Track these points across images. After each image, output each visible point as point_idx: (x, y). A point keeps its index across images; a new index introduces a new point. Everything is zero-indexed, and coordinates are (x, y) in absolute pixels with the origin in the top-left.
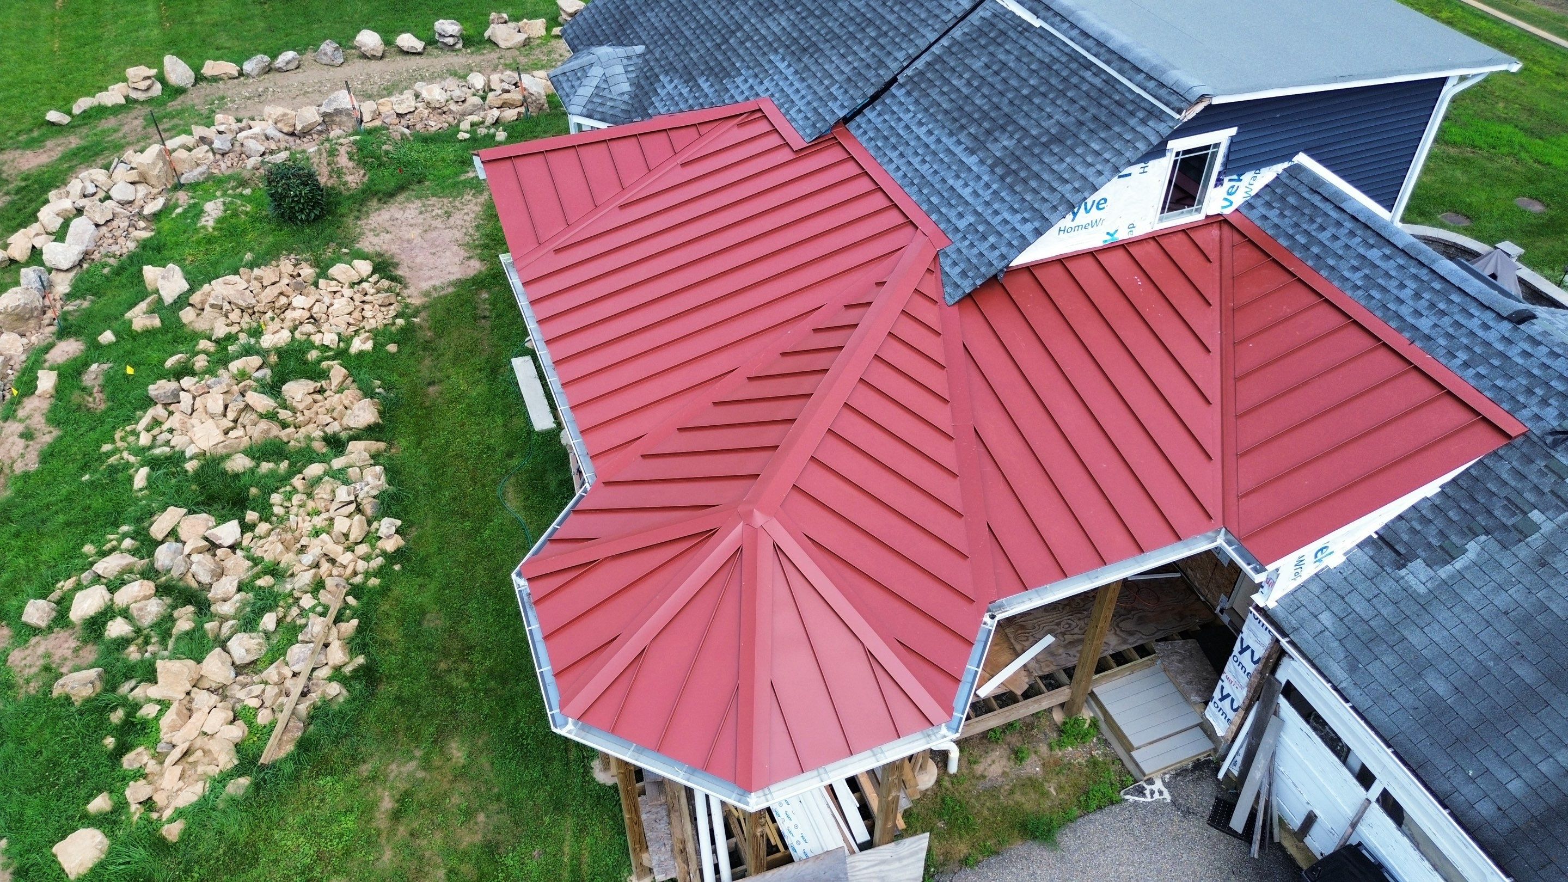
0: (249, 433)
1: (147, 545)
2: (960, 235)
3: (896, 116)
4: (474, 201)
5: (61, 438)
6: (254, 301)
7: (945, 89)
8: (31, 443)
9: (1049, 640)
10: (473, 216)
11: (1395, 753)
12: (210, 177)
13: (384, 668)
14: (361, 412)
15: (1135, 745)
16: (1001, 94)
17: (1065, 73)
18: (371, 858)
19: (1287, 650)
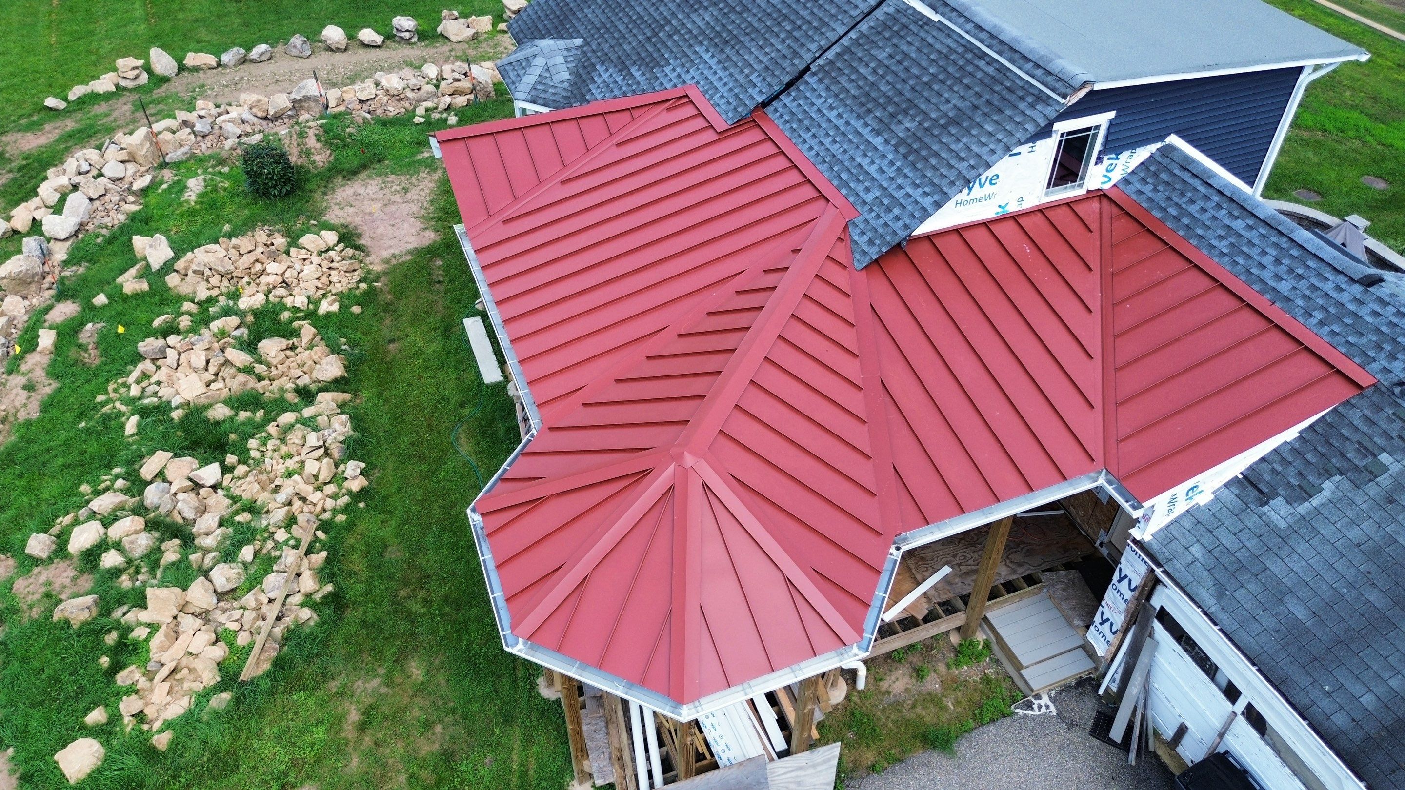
0: (228, 386)
1: (138, 485)
2: (867, 208)
3: (809, 101)
4: (429, 178)
5: (59, 390)
6: (232, 268)
7: (853, 77)
8: (33, 394)
9: (946, 570)
10: (428, 191)
11: (1259, 670)
12: (192, 157)
13: (350, 595)
14: (329, 367)
15: (1024, 665)
16: (904, 81)
17: (961, 63)
18: (340, 765)
19: (1161, 578)
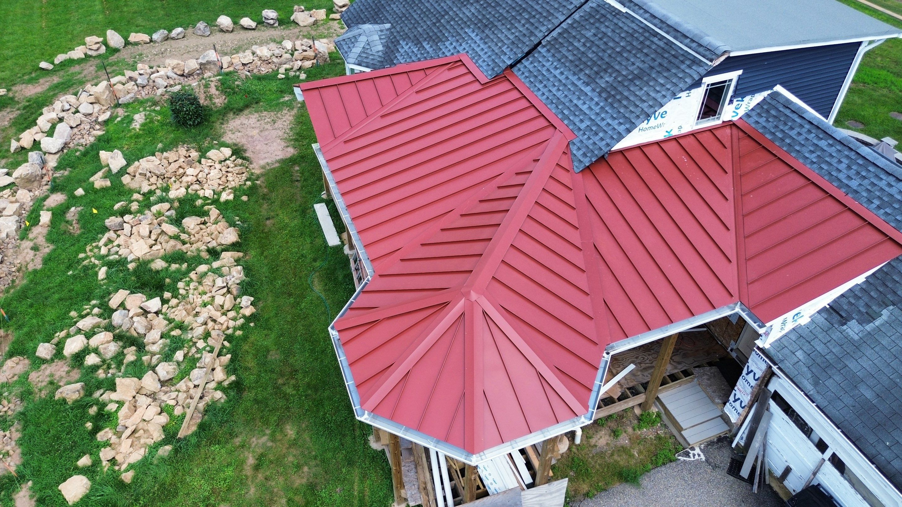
0: (164, 248)
1: (107, 312)
2: (581, 132)
3: (541, 64)
4: (289, 114)
5: (55, 250)
6: (164, 171)
7: (570, 48)
8: (37, 253)
9: (632, 367)
10: (288, 122)
11: (842, 432)
12: (136, 100)
13: (246, 383)
14: (229, 235)
15: (684, 428)
16: (604, 51)
17: (641, 39)
18: (243, 492)
19: (776, 372)
